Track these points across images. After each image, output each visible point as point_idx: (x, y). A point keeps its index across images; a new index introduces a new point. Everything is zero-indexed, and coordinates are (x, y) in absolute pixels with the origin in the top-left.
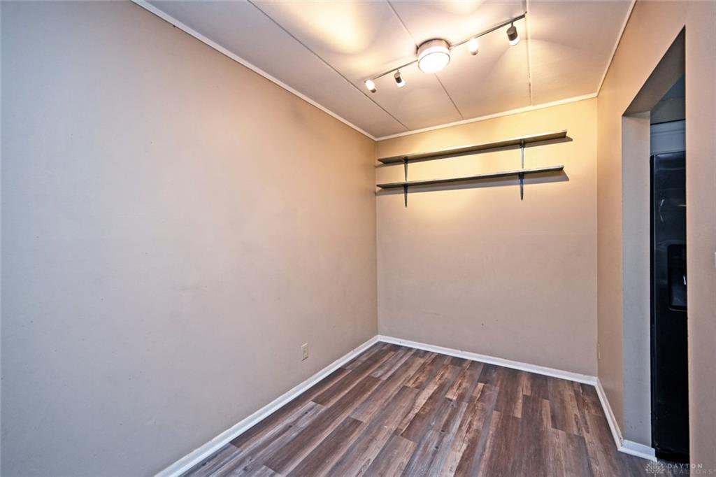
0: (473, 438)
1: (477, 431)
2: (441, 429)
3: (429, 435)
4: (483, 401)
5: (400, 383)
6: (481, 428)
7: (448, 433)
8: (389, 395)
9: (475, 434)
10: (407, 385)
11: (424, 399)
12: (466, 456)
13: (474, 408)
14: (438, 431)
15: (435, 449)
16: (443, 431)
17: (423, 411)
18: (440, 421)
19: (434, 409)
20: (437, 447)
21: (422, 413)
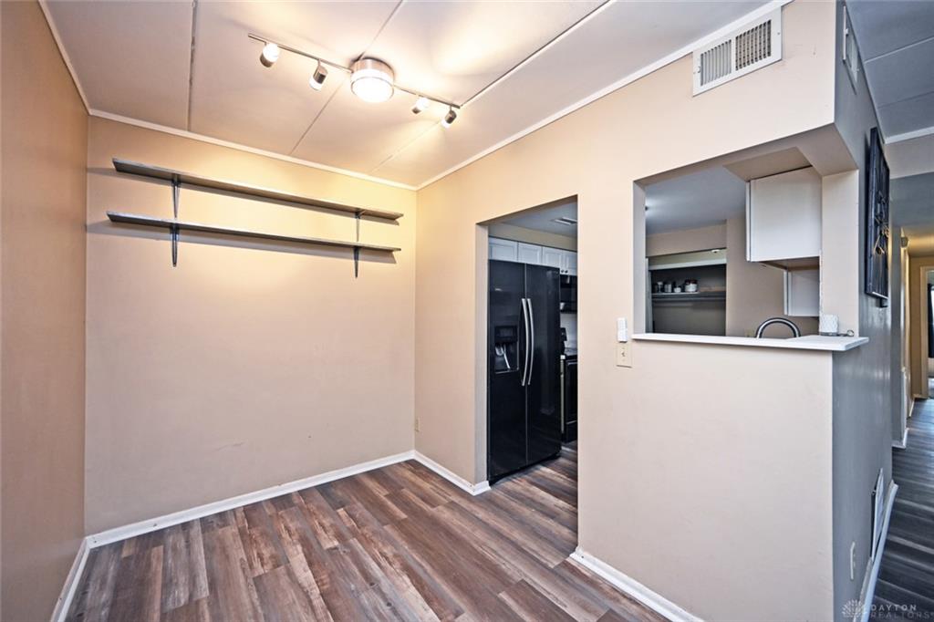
0: (401, 564)
1: (395, 556)
2: (368, 585)
3: (366, 602)
4: (364, 525)
5: (242, 580)
6: (394, 550)
7: (379, 581)
8: (249, 606)
9: (398, 561)
10: (256, 574)
11: (305, 571)
12: (419, 586)
13: (366, 538)
14: (368, 589)
15: (389, 608)
16: (372, 584)
17: (323, 585)
18: (355, 578)
19: (333, 572)
20: (389, 604)
21: (325, 587)
